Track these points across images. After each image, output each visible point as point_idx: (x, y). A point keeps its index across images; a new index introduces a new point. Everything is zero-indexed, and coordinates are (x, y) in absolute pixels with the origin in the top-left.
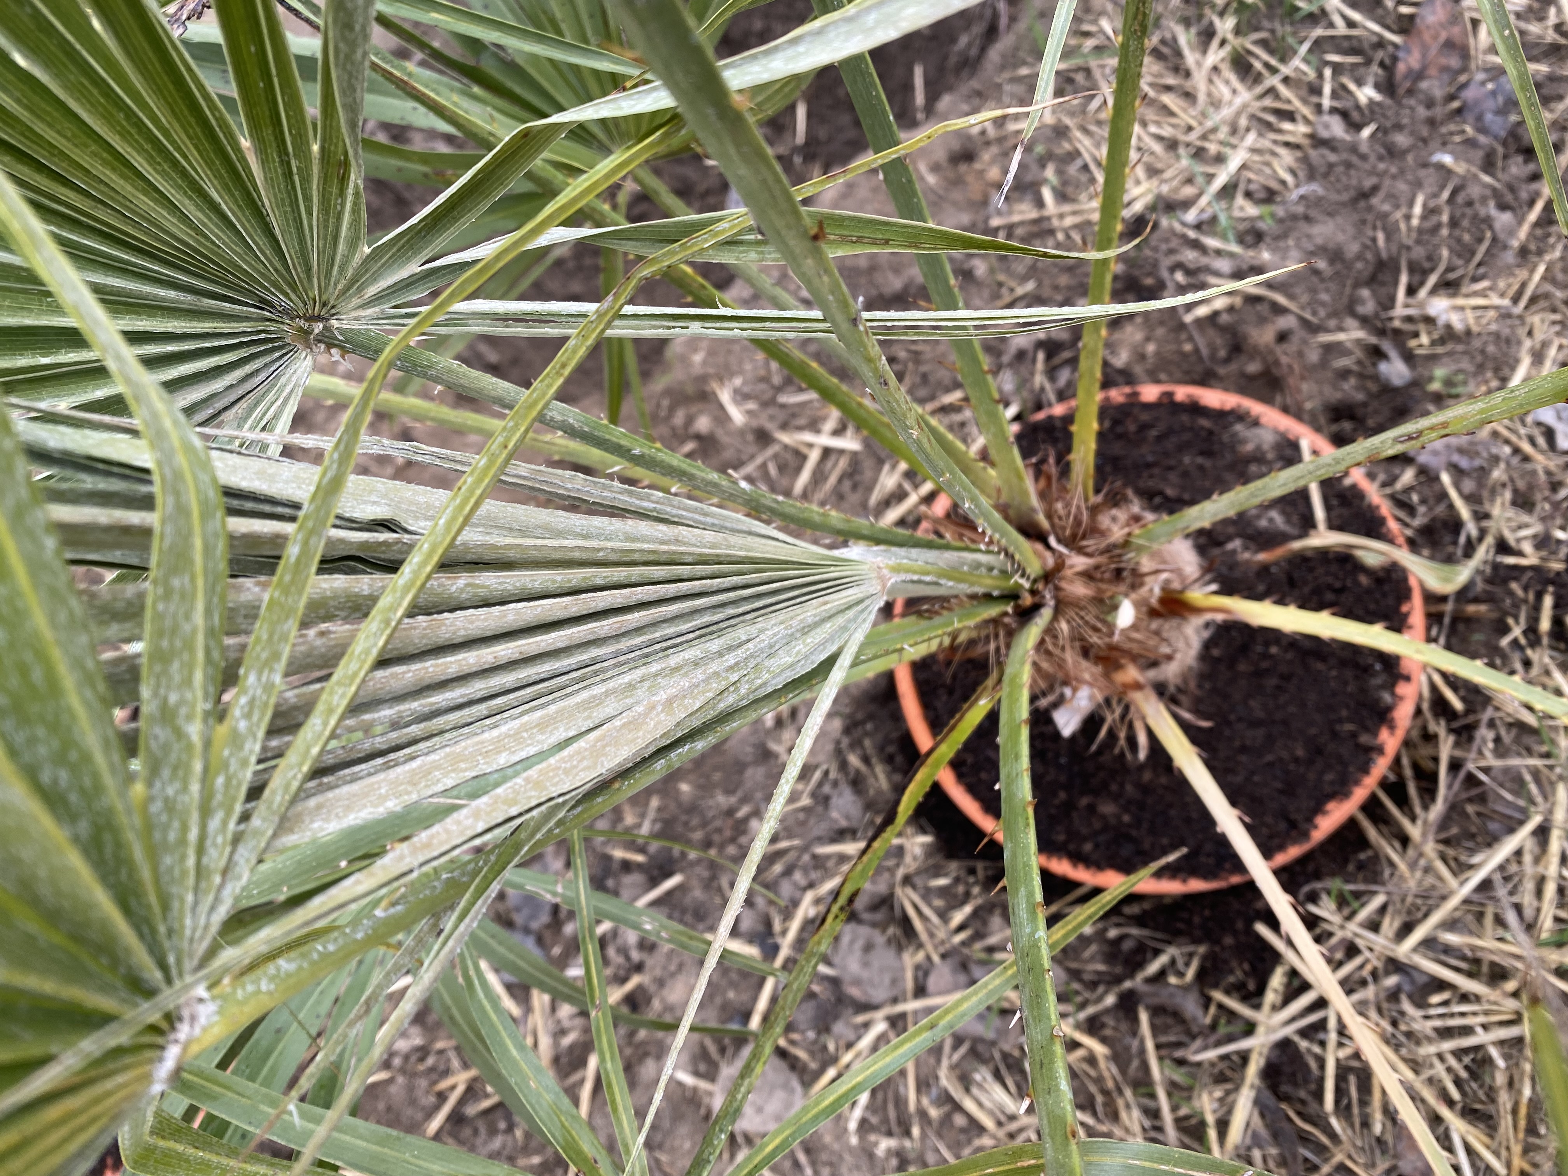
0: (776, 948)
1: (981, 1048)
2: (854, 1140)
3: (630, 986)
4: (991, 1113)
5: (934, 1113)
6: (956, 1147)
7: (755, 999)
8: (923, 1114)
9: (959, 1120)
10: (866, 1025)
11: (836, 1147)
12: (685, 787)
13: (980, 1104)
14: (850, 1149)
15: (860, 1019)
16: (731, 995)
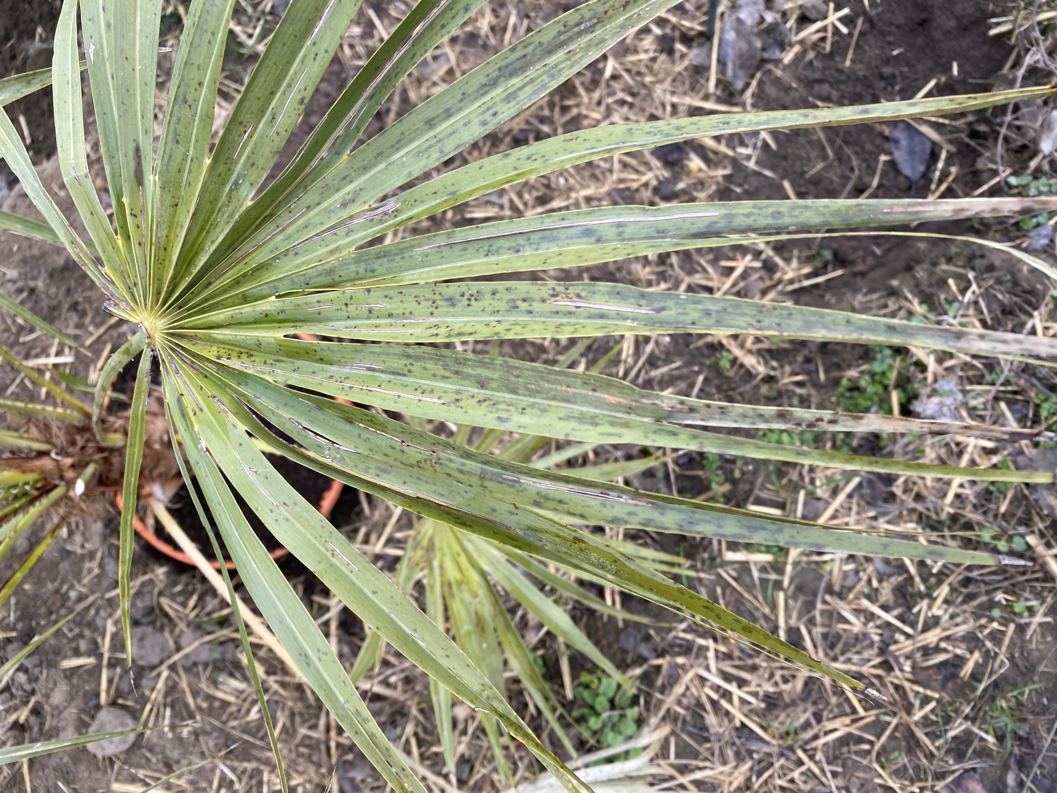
0: (102, 655)
1: (218, 664)
2: (170, 735)
3: (31, 705)
4: (231, 694)
5: (205, 705)
6: (218, 718)
7: (99, 684)
8: (199, 708)
9: (217, 704)
10: (159, 676)
11: (161, 742)
12: (27, 587)
13: (225, 692)
14: (169, 740)
15: (154, 674)
16: (87, 688)
